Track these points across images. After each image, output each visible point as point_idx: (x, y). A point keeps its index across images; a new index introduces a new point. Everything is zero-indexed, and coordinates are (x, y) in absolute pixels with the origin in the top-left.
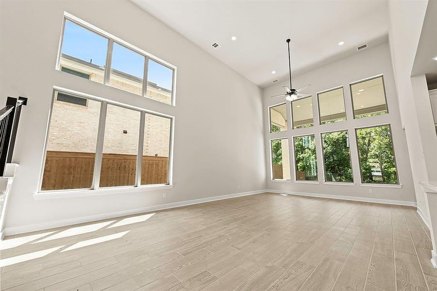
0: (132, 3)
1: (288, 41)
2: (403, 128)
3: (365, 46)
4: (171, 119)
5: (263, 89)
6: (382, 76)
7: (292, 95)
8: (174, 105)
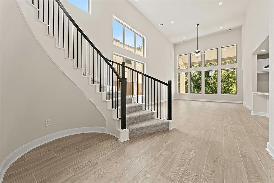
0: (128, 1)
1: (198, 25)
2: (242, 70)
3: (231, 29)
4: (144, 64)
5: (175, 45)
6: (236, 45)
7: (198, 54)
8: (145, 56)
